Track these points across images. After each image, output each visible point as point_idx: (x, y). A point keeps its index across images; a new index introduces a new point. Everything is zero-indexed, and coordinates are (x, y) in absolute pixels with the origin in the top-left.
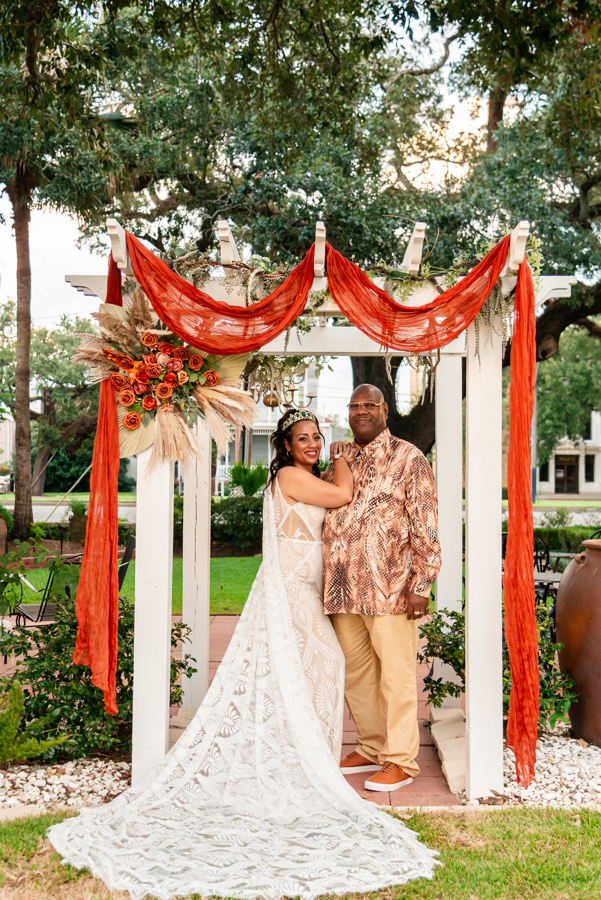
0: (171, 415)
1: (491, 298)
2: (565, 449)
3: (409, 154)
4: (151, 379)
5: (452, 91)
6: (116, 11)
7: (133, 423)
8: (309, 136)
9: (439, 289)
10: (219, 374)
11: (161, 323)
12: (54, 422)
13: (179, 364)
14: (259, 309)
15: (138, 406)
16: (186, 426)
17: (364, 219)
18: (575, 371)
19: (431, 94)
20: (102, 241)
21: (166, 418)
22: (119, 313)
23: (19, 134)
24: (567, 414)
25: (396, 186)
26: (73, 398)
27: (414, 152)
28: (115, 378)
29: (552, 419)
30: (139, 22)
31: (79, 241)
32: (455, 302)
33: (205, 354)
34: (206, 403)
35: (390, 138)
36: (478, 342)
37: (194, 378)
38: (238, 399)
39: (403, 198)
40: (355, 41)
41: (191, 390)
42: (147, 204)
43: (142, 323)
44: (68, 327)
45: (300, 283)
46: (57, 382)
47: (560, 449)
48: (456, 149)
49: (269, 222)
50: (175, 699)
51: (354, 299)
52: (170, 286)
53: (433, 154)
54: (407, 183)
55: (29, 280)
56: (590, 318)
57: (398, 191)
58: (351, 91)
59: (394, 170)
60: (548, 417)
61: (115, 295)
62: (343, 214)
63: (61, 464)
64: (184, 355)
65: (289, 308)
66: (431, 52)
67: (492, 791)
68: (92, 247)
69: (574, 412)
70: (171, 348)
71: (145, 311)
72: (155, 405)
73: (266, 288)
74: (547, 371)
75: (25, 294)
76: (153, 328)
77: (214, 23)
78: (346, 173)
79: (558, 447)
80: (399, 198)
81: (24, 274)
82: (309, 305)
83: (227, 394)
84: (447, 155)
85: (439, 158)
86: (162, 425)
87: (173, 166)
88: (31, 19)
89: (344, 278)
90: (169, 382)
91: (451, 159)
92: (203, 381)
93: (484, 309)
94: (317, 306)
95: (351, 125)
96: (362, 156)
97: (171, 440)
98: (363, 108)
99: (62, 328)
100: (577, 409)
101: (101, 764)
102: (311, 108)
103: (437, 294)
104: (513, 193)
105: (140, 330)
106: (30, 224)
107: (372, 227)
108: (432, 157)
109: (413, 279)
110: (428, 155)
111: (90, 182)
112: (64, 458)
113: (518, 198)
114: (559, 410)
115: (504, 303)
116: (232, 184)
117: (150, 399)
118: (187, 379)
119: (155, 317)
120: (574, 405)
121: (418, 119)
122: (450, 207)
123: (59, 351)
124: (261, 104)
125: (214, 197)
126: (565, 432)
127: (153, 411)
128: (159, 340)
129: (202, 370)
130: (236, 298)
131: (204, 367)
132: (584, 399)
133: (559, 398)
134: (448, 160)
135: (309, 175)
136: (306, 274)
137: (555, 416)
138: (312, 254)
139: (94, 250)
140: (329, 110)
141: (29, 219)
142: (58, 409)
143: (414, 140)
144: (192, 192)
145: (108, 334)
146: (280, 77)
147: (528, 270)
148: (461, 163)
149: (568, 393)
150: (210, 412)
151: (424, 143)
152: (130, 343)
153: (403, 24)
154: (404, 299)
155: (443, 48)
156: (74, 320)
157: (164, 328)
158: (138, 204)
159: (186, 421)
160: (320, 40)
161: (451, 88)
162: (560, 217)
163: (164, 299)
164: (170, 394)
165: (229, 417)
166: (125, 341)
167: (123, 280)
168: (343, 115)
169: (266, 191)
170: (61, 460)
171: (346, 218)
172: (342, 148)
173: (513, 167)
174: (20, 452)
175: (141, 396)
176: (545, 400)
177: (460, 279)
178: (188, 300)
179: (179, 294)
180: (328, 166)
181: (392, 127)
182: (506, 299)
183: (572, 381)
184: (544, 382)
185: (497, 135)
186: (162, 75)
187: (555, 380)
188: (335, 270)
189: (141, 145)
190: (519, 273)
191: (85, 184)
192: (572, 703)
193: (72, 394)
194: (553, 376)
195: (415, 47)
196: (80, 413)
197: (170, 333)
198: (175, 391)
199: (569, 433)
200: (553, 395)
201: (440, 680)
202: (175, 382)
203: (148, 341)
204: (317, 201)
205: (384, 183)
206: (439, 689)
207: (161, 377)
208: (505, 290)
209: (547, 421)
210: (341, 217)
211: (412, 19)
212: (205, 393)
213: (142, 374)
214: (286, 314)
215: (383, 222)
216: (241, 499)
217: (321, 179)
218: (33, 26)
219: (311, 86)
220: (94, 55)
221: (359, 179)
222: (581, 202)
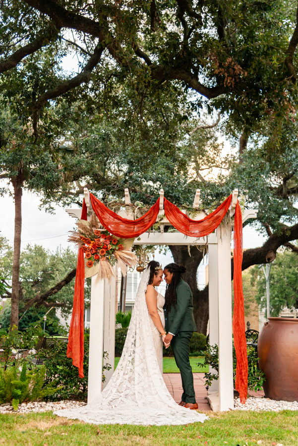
0: (105, 261)
1: (226, 217)
2: (286, 314)
3: (202, 165)
4: (98, 248)
5: (223, 135)
6: (71, 103)
7: (90, 265)
8: (155, 157)
9: (206, 214)
10: (123, 246)
11: (102, 226)
12: (22, 299)
13: (108, 242)
14: (139, 221)
15: (92, 258)
16: (110, 266)
17: (180, 194)
18: (290, 273)
19: (212, 137)
20: (52, 206)
21: (103, 262)
22: (86, 223)
23: (20, 155)
24: (286, 295)
25: (196, 180)
26: (32, 286)
27: (205, 164)
28: (84, 248)
29: (278, 297)
30: (81, 108)
31: (40, 206)
32: (212, 219)
33: (118, 238)
34: (118, 257)
35: (193, 157)
36: (221, 234)
37: (114, 247)
38: (131, 255)
39: (199, 185)
40: (176, 115)
41: (112, 252)
42: (74, 188)
43: (95, 226)
44: (30, 250)
45: (154, 211)
46: (24, 278)
47: (284, 314)
48: (225, 162)
49: (136, 195)
50: (103, 380)
51: (174, 218)
52: (106, 213)
53: (215, 164)
54: (201, 178)
55: (21, 223)
56: (290, 242)
57: (197, 181)
58: (174, 137)
59: (195, 172)
60: (277, 296)
61: (84, 216)
62: (171, 191)
63: (24, 321)
64: (110, 238)
65: (150, 221)
66: (212, 117)
67: (229, 409)
68: (47, 209)
69: (290, 293)
70: (105, 236)
71: (96, 222)
72: (99, 258)
73: (142, 213)
74: (275, 273)
75: (19, 230)
76: (99, 228)
77: (113, 108)
78: (172, 173)
79: (282, 312)
80: (197, 185)
81: (18, 220)
82: (157, 220)
83: (126, 253)
84: (221, 165)
85: (217, 166)
86: (101, 265)
87: (91, 169)
88: (36, 108)
89: (171, 210)
90: (104, 249)
91: (223, 167)
92: (117, 248)
93: (223, 221)
94: (160, 220)
95: (174, 152)
96: (179, 166)
97: (105, 271)
98: (179, 144)
99: (27, 251)
100: (291, 292)
101: (74, 402)
102: (156, 144)
103: (205, 216)
104: (249, 182)
105: (94, 229)
106: (22, 197)
107: (184, 198)
108: (214, 166)
109: (197, 210)
110: (212, 165)
111: (53, 177)
112: (26, 318)
113: (251, 184)
114: (281, 292)
115: (230, 219)
116: (117, 179)
117: (97, 255)
118: (111, 248)
119: (100, 225)
120: (289, 290)
121: (207, 148)
122: (220, 189)
123: (26, 262)
124: (133, 142)
125: (110, 184)
126: (285, 305)
127: (98, 260)
128: (101, 233)
129: (117, 244)
130: (130, 217)
131: (117, 243)
132: (295, 287)
133: (281, 286)
134: (221, 168)
135: (155, 174)
136: (156, 209)
137: (280, 295)
138: (159, 201)
139: (47, 211)
140: (164, 145)
141: (22, 194)
142: (24, 292)
143: (205, 158)
144: (99, 183)
145: (82, 230)
146: (142, 131)
147: (239, 207)
148: (228, 169)
149: (286, 284)
150: (120, 261)
151: (210, 159)
152: (90, 234)
153: (196, 110)
154: (193, 218)
155: (217, 116)
156: (34, 247)
157: (103, 228)
158: (70, 188)
159: (110, 264)
160: (160, 115)
161: (222, 134)
162: (272, 193)
163: (104, 218)
164: (105, 253)
165: (127, 262)
166: (88, 233)
167: (88, 211)
168: (170, 147)
169: (135, 181)
170: (24, 319)
171: (172, 193)
172: (170, 162)
173: (250, 171)
174: (13, 306)
175: (93, 254)
176: (274, 287)
177: (214, 210)
178: (112, 218)
179: (109, 215)
180: (164, 170)
181: (194, 152)
182: (232, 218)
183: (288, 278)
184: (274, 278)
185: (242, 156)
186: (87, 129)
187: (279, 277)
188: (167, 207)
189: (77, 160)
190: (236, 208)
191: (51, 178)
192: (264, 382)
193: (32, 284)
194: (278, 275)
195: (204, 116)
196: (35, 294)
197: (106, 230)
198: (107, 252)
199: (288, 305)
200: (278, 285)
201: (210, 373)
202: (106, 249)
203: (97, 233)
204: (159, 186)
205: (190, 178)
206: (210, 377)
207: (101, 247)
208: (231, 214)
209: (276, 298)
210: (170, 193)
211: (200, 109)
212: (118, 253)
213: (94, 246)
214: (149, 223)
215: (189, 195)
216: (121, 329)
217: (160, 176)
218: (37, 111)
219: (155, 135)
220: (61, 122)
221: (178, 176)
222: (283, 187)
